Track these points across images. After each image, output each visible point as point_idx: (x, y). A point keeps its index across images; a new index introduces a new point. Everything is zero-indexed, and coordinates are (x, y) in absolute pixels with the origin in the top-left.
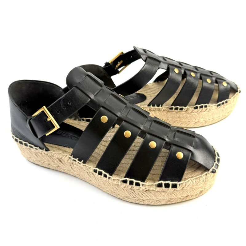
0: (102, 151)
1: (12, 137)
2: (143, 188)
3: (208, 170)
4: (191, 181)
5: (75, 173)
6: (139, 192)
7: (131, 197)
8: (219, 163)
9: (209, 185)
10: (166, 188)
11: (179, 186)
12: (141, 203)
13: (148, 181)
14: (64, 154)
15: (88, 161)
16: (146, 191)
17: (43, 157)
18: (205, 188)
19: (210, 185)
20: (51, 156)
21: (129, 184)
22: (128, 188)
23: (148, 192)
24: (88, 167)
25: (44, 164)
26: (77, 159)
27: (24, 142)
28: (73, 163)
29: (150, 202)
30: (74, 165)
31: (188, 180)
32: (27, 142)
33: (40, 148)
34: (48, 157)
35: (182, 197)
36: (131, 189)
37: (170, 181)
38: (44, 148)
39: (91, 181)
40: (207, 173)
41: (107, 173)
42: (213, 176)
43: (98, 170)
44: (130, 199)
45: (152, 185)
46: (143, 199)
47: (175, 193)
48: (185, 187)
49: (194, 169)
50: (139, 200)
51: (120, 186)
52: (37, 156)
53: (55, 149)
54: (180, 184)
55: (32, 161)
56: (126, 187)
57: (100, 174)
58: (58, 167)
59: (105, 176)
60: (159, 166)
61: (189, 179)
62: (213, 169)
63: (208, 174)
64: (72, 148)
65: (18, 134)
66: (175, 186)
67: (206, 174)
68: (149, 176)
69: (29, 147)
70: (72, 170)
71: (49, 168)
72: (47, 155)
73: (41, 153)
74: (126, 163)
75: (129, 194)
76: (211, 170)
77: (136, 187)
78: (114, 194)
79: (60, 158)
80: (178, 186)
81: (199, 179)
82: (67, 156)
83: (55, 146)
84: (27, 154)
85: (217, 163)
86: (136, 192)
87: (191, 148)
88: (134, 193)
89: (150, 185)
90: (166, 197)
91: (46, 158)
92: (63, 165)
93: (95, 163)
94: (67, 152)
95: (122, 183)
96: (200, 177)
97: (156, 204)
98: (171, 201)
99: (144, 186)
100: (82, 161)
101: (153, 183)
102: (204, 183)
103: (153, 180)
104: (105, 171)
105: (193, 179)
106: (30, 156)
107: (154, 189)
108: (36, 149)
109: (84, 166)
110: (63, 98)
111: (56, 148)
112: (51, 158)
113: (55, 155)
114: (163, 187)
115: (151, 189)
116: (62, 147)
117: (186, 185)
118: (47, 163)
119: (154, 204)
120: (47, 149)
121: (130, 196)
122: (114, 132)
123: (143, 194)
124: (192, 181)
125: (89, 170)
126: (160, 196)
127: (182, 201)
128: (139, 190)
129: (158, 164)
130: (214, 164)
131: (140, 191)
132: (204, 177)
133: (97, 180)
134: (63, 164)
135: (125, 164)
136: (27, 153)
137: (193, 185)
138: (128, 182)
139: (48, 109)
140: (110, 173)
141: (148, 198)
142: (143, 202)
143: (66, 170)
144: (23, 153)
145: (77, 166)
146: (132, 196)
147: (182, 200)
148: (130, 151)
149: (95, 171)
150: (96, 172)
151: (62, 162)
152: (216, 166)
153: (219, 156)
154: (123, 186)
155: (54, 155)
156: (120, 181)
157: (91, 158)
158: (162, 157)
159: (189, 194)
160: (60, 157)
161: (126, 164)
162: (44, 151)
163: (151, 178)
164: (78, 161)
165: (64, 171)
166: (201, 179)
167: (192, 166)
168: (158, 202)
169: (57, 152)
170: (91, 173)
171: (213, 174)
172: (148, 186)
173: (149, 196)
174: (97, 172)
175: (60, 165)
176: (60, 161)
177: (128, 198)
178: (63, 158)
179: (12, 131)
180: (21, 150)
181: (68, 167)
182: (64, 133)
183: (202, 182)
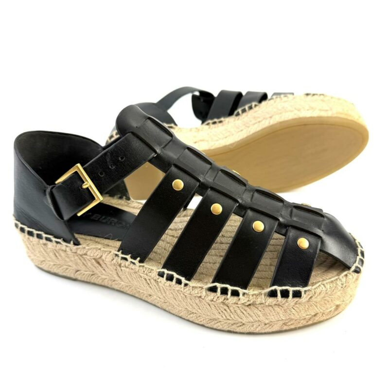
0: (169, 245)
1: (14, 225)
2: (244, 300)
3: (349, 268)
4: (322, 286)
5: (122, 283)
6: (236, 309)
7: (221, 319)
8: (364, 258)
9: (349, 296)
10: (283, 299)
11: (305, 293)
12: (238, 330)
13: (251, 289)
14: (105, 250)
15: (147, 259)
16: (248, 306)
17: (68, 257)
18: (343, 301)
19: (351, 296)
20: (81, 255)
21: (220, 293)
22: (218, 301)
23: (252, 307)
24: (147, 270)
25: (68, 270)
26: (130, 255)
27: (35, 232)
28: (120, 265)
29: (254, 327)
30: (123, 268)
31: (317, 285)
32: (42, 231)
33: (65, 240)
34: (76, 258)
35: (308, 316)
36: (223, 303)
37: (289, 286)
38: (71, 240)
39: (150, 295)
40: (348, 273)
41: (182, 276)
42: (357, 279)
43: (166, 271)
44: (219, 324)
45: (260, 294)
46: (242, 322)
47: (296, 307)
48: (314, 297)
49: (325, 269)
50: (235, 323)
51: (203, 299)
52: (56, 256)
53: (89, 242)
54: (305, 291)
55: (46, 268)
56: (215, 300)
57: (170, 278)
58: (92, 275)
59: (179, 282)
60: (267, 265)
61: (320, 283)
62: (357, 267)
63: (348, 275)
64: (119, 240)
65: (26, 218)
66: (297, 294)
67: (346, 275)
68: (253, 281)
69: (44, 241)
70: (117, 278)
71: (75, 280)
72: (76, 253)
73: (65, 251)
74: (211, 261)
75: (220, 313)
76: (353, 268)
77: (232, 298)
78: (191, 315)
79: (98, 257)
80: (303, 293)
81: (335, 282)
82: (110, 252)
83: (89, 238)
84: (38, 255)
85: (362, 258)
86: (231, 309)
87: (320, 232)
88: (228, 310)
89: (255, 294)
90: (281, 315)
91: (73, 259)
92: (102, 269)
93: (160, 263)
94: (111, 246)
95: (209, 293)
96: (337, 279)
97: (263, 331)
98: (290, 324)
99: (246, 295)
100: (139, 259)
101: (260, 291)
102: (344, 290)
103: (261, 287)
104: (178, 274)
105: (327, 283)
106: (45, 258)
107: (264, 302)
108: (57, 242)
109: (141, 268)
110: (111, 149)
111: (91, 240)
112: (82, 259)
113: (91, 251)
114: (278, 297)
115: (259, 301)
116: (102, 239)
117: (315, 293)
118: (73, 270)
119: (261, 332)
120: (76, 243)
121: (220, 317)
122: (187, 216)
123: (244, 312)
124: (325, 286)
125: (150, 274)
126: (271, 314)
127: (306, 324)
128: (237, 304)
129: (265, 262)
130: (356, 258)
131: (239, 306)
132: (344, 280)
133: (163, 292)
134: (102, 267)
135: (210, 263)
136: (39, 252)
137: (326, 293)
138: (219, 290)
139: (84, 169)
140: (187, 277)
141: (251, 319)
142: (242, 327)
143: (106, 280)
144: (32, 253)
145: (128, 269)
146: (225, 318)
147: (307, 322)
148: (217, 245)
149: (161, 275)
150: (163, 277)
151: (100, 265)
152: (361, 263)
153: (362, 247)
154: (210, 299)
155: (88, 253)
156: (204, 290)
157: (151, 255)
158: (269, 253)
159: (319, 312)
160: (97, 254)
161: (212, 264)
162: (71, 245)
163: (255, 283)
164: (130, 260)
165: (103, 281)
166: (339, 283)
167: (320, 265)
168: (267, 326)
169: (94, 247)
170: (152, 281)
171: (356, 274)
172: (253, 295)
173: (253, 314)
174: (165, 276)
175: (96, 271)
176: (98, 263)
177: (216, 322)
178: (103, 258)
179: (14, 215)
180: (28, 248)
181: (111, 273)
182: (104, 219)
183: (340, 288)
